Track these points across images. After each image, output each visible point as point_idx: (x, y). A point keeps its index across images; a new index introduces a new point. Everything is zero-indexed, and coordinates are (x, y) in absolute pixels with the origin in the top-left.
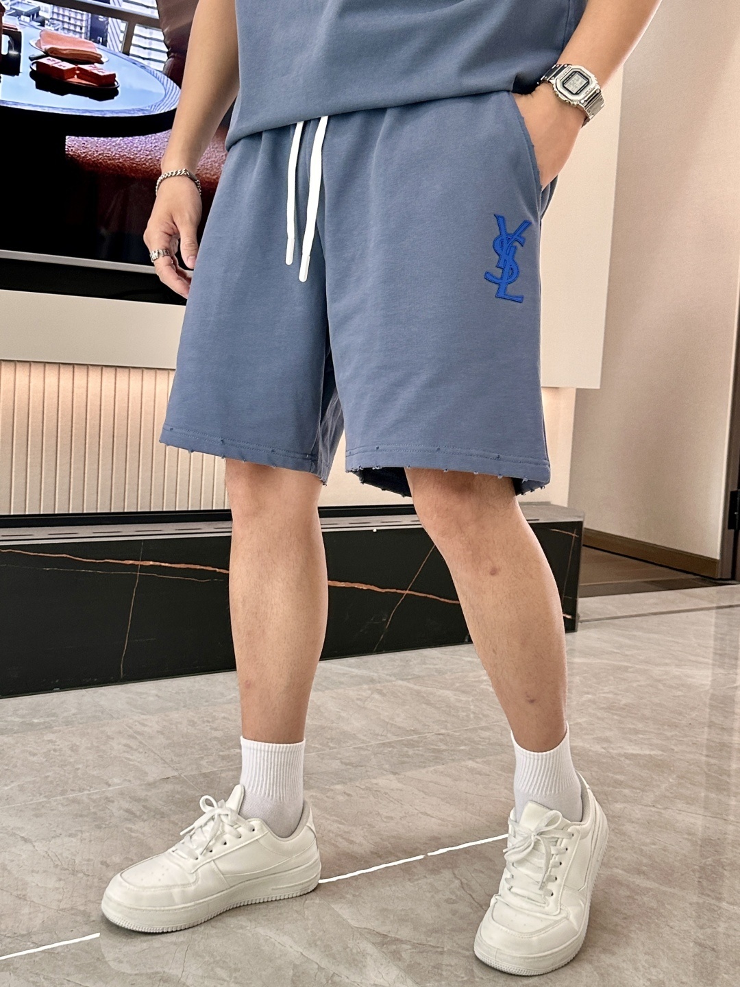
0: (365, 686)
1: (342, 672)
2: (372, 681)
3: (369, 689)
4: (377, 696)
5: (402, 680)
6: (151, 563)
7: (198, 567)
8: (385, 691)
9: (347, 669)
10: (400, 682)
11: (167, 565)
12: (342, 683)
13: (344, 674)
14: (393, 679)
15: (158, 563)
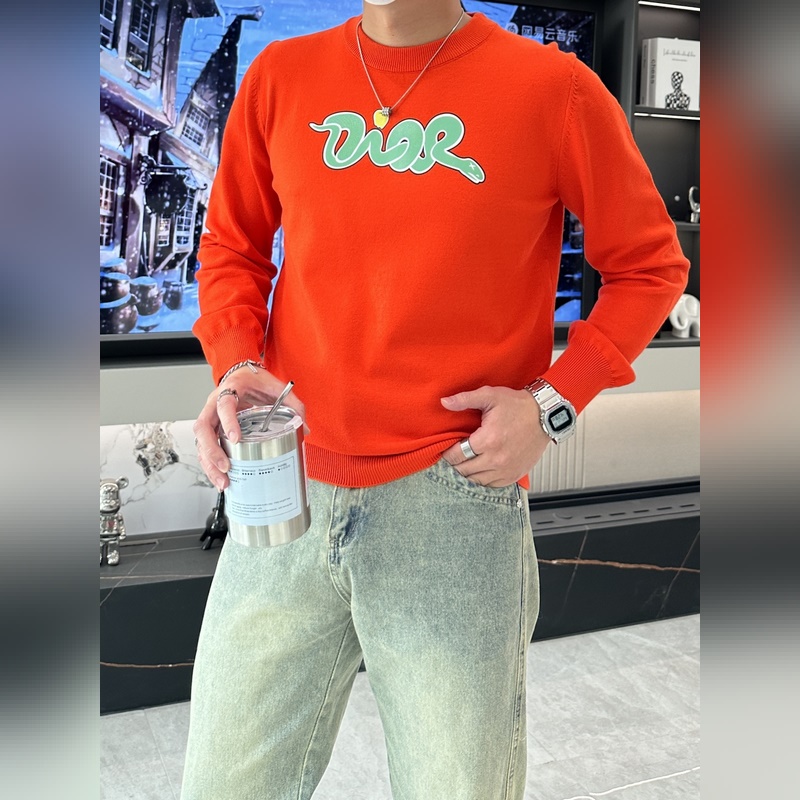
0: (661, 662)
1: (637, 642)
2: (664, 655)
3: (665, 665)
4: (672, 674)
5: (688, 654)
8: (678, 669)
9: (641, 639)
10: (687, 658)
12: (642, 657)
13: (641, 646)
14: (681, 653)
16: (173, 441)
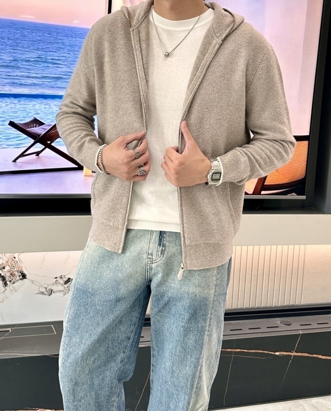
6: (239, 350)
7: (261, 351)
11: (246, 351)
15: (242, 350)
16: (23, 265)
